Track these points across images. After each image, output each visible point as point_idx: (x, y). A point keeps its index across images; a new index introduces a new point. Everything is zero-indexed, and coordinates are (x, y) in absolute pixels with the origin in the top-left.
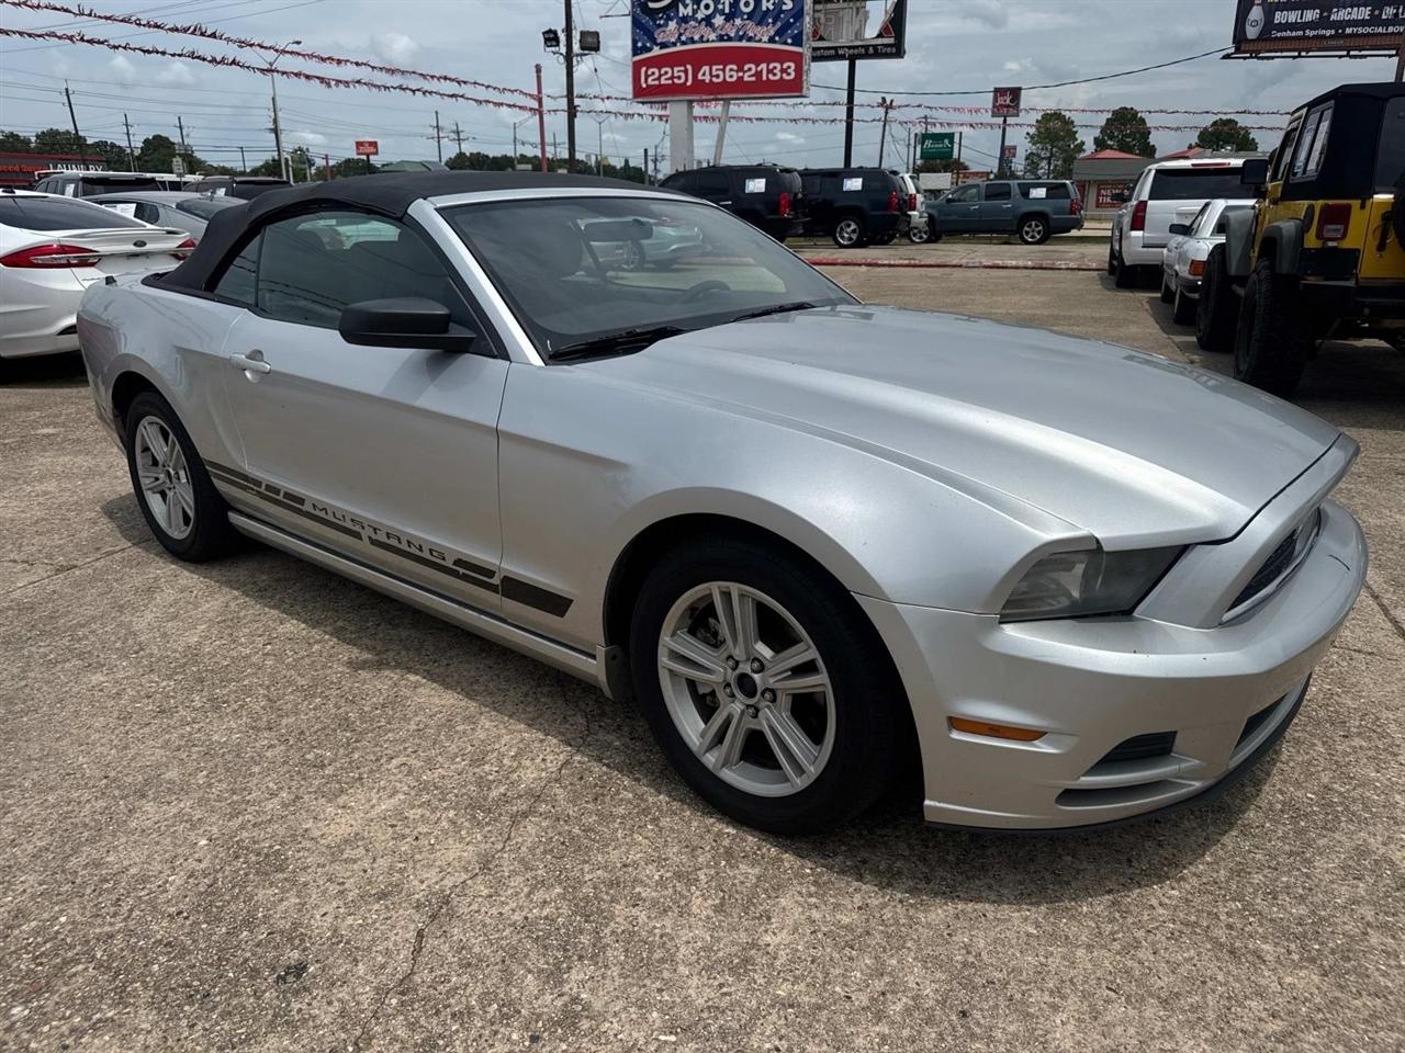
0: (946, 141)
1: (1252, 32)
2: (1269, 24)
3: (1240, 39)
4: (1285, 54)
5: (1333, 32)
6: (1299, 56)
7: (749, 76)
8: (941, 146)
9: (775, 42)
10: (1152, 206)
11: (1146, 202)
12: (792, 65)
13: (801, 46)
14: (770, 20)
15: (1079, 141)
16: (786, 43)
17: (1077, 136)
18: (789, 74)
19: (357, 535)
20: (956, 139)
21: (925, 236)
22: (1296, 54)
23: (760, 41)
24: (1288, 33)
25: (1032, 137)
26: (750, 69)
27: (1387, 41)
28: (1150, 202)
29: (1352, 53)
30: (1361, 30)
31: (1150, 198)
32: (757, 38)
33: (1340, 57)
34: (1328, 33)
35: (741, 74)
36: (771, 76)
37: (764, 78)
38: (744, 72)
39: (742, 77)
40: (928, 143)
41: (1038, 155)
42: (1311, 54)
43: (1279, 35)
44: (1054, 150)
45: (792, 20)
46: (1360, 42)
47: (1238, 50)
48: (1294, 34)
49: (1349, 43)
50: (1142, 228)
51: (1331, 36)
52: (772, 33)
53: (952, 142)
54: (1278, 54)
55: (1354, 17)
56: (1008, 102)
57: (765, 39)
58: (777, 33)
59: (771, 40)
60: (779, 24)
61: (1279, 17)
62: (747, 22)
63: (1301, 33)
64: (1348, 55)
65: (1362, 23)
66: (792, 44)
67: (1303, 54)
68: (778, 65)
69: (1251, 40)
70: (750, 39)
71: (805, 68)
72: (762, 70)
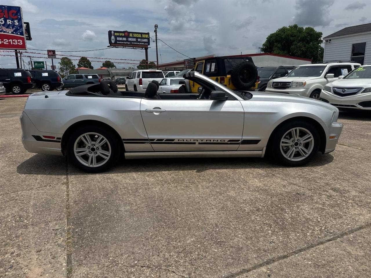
0: (42, 64)
1: (113, 41)
2: (116, 41)
3: (110, 42)
4: (121, 47)
5: (130, 43)
6: (124, 48)
7: (6, 43)
8: (40, 65)
9: (14, 34)
10: (143, 80)
11: (141, 79)
12: (21, 41)
13: (23, 36)
14: (11, 27)
15: (73, 65)
16: (18, 34)
17: (73, 63)
18: (20, 43)
19: (195, 143)
20: (45, 63)
21: (61, 89)
22: (123, 47)
23: (8, 33)
24: (121, 42)
25: (60, 63)
26: (6, 41)
27: (141, 46)
28: (142, 79)
29: (134, 48)
30: (135, 43)
31: (142, 78)
32: (7, 32)
33: (132, 48)
34: (129, 43)
35: (3, 42)
36: (14, 43)
37: (12, 44)
38: (4, 41)
39: (4, 43)
40: (36, 64)
41: (63, 68)
42: (126, 47)
43: (119, 42)
44: (67, 67)
45: (19, 28)
46: (135, 46)
47: (111, 45)
48: (122, 43)
49: (133, 46)
50: (142, 84)
51: (129, 44)
52: (12, 31)
53: (43, 64)
54: (119, 47)
55: (133, 40)
56: (52, 54)
57: (10, 32)
58: (14, 31)
59: (12, 33)
60: (14, 29)
61: (118, 39)
62: (3, 27)
63: (123, 43)
64: (133, 48)
65: (134, 42)
66: (20, 35)
67: (125, 47)
68: (16, 41)
69: (113, 43)
70: (4, 32)
71: (25, 42)
72: (10, 41)
